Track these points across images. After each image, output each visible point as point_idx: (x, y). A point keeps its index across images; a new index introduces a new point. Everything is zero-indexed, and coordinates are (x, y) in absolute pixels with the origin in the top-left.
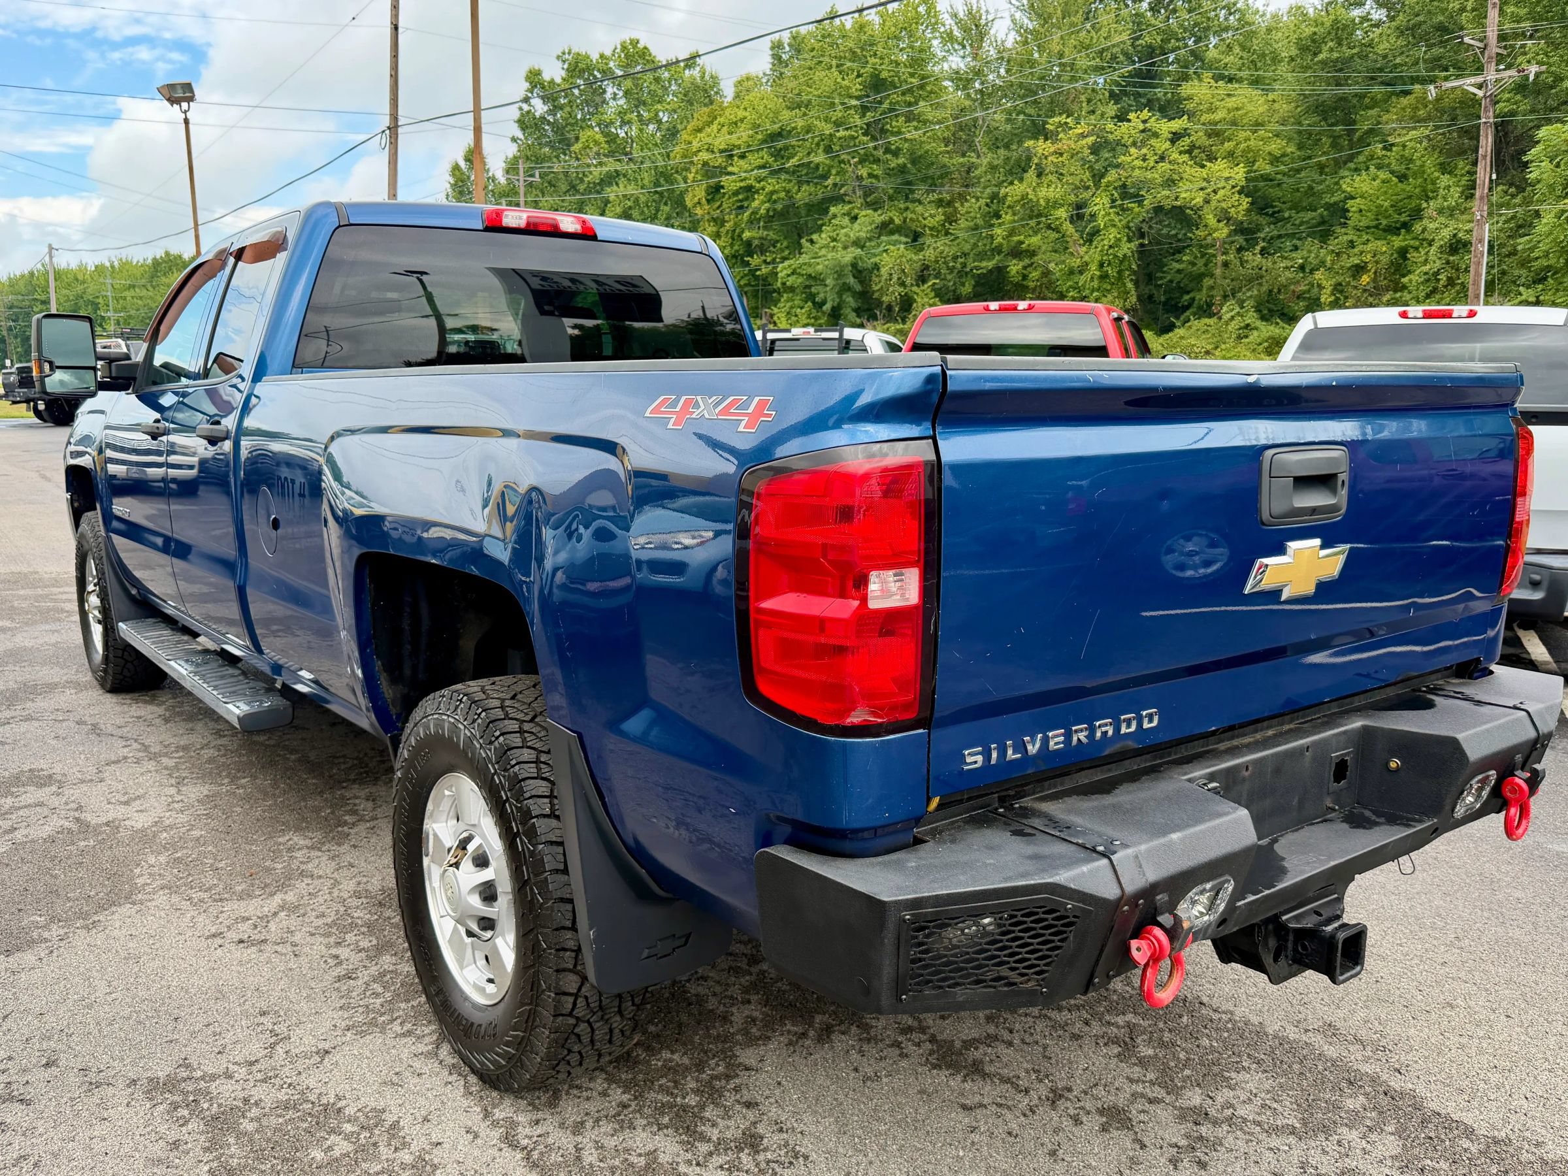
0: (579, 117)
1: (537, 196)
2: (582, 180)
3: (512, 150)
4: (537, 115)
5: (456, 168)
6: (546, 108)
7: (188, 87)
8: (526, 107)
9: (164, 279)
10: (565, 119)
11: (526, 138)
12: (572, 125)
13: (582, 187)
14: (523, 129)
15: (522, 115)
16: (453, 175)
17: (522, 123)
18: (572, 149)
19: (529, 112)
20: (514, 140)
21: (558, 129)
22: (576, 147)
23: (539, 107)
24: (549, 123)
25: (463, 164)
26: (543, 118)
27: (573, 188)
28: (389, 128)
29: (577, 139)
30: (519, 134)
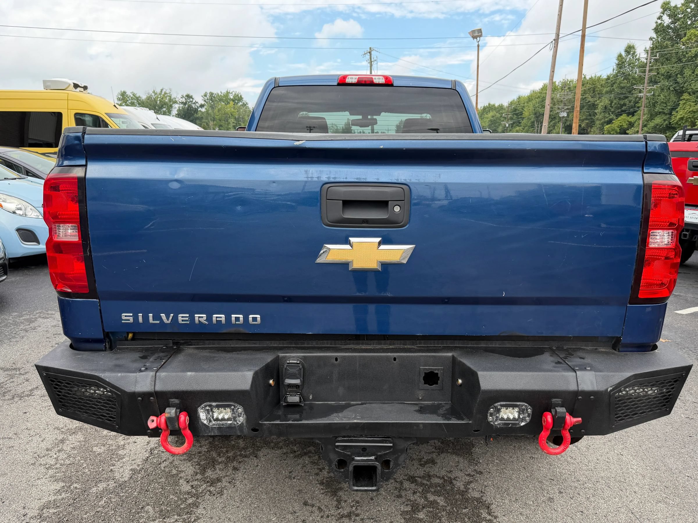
0: (689, 23)
1: (659, 66)
2: (685, 56)
3: (649, 45)
4: (665, 25)
5: (620, 56)
6: (670, 21)
7: (480, 31)
8: (659, 21)
9: (486, 116)
10: (680, 25)
11: (657, 37)
12: (683, 28)
13: (684, 60)
14: (656, 33)
15: (657, 26)
16: (618, 59)
17: (656, 30)
18: (682, 40)
19: (660, 24)
20: (651, 39)
21: (675, 30)
22: (684, 39)
23: (667, 20)
24: (671, 28)
25: (624, 54)
26: (668, 27)
27: (680, 60)
28: (554, 40)
29: (685, 35)
30: (654, 36)
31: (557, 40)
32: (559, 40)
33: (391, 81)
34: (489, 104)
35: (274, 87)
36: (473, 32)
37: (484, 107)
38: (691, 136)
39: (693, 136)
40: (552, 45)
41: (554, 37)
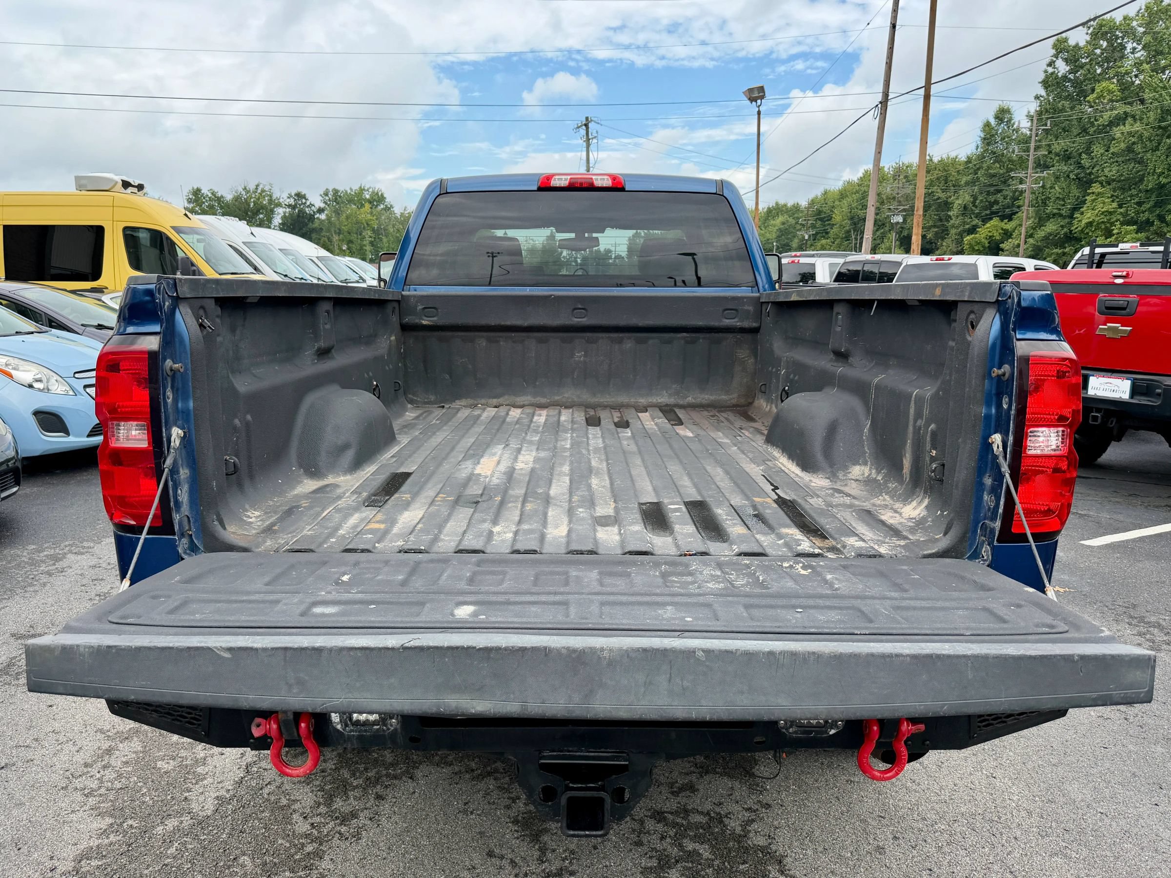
0: (1099, 71)
1: (1051, 140)
2: (1092, 124)
3: (1033, 107)
4: (1060, 75)
5: (988, 124)
6: (1068, 68)
7: (761, 89)
8: (1050, 70)
9: (772, 222)
10: (1085, 75)
11: (1048, 95)
12: (1090, 80)
13: (1092, 130)
14: (1046, 88)
15: (1047, 77)
16: (984, 130)
17: (1045, 83)
18: (1088, 98)
19: (1052, 73)
20: (1037, 97)
21: (1076, 83)
22: (1090, 98)
23: (1062, 68)
24: (1070, 80)
25: (993, 122)
26: (1065, 77)
27: (1085, 131)
28: (881, 103)
29: (1093, 90)
30: (1043, 93)
31: (884, 102)
32: (889, 103)
33: (621, 183)
34: (777, 204)
35: (440, 194)
36: (751, 90)
37: (769, 208)
38: (1103, 255)
39: (1107, 257)
40: (877, 112)
41: (879, 97)
